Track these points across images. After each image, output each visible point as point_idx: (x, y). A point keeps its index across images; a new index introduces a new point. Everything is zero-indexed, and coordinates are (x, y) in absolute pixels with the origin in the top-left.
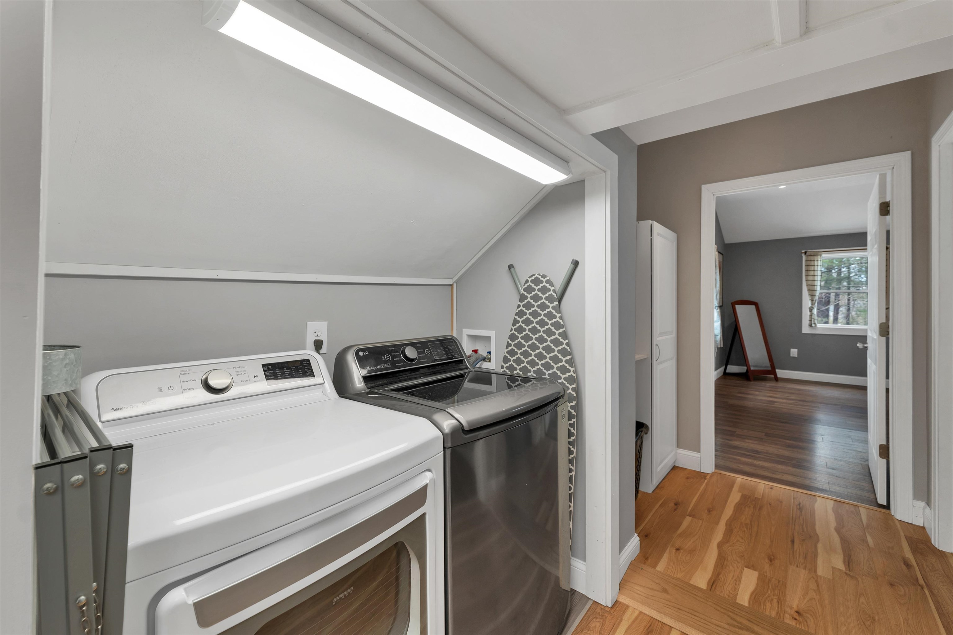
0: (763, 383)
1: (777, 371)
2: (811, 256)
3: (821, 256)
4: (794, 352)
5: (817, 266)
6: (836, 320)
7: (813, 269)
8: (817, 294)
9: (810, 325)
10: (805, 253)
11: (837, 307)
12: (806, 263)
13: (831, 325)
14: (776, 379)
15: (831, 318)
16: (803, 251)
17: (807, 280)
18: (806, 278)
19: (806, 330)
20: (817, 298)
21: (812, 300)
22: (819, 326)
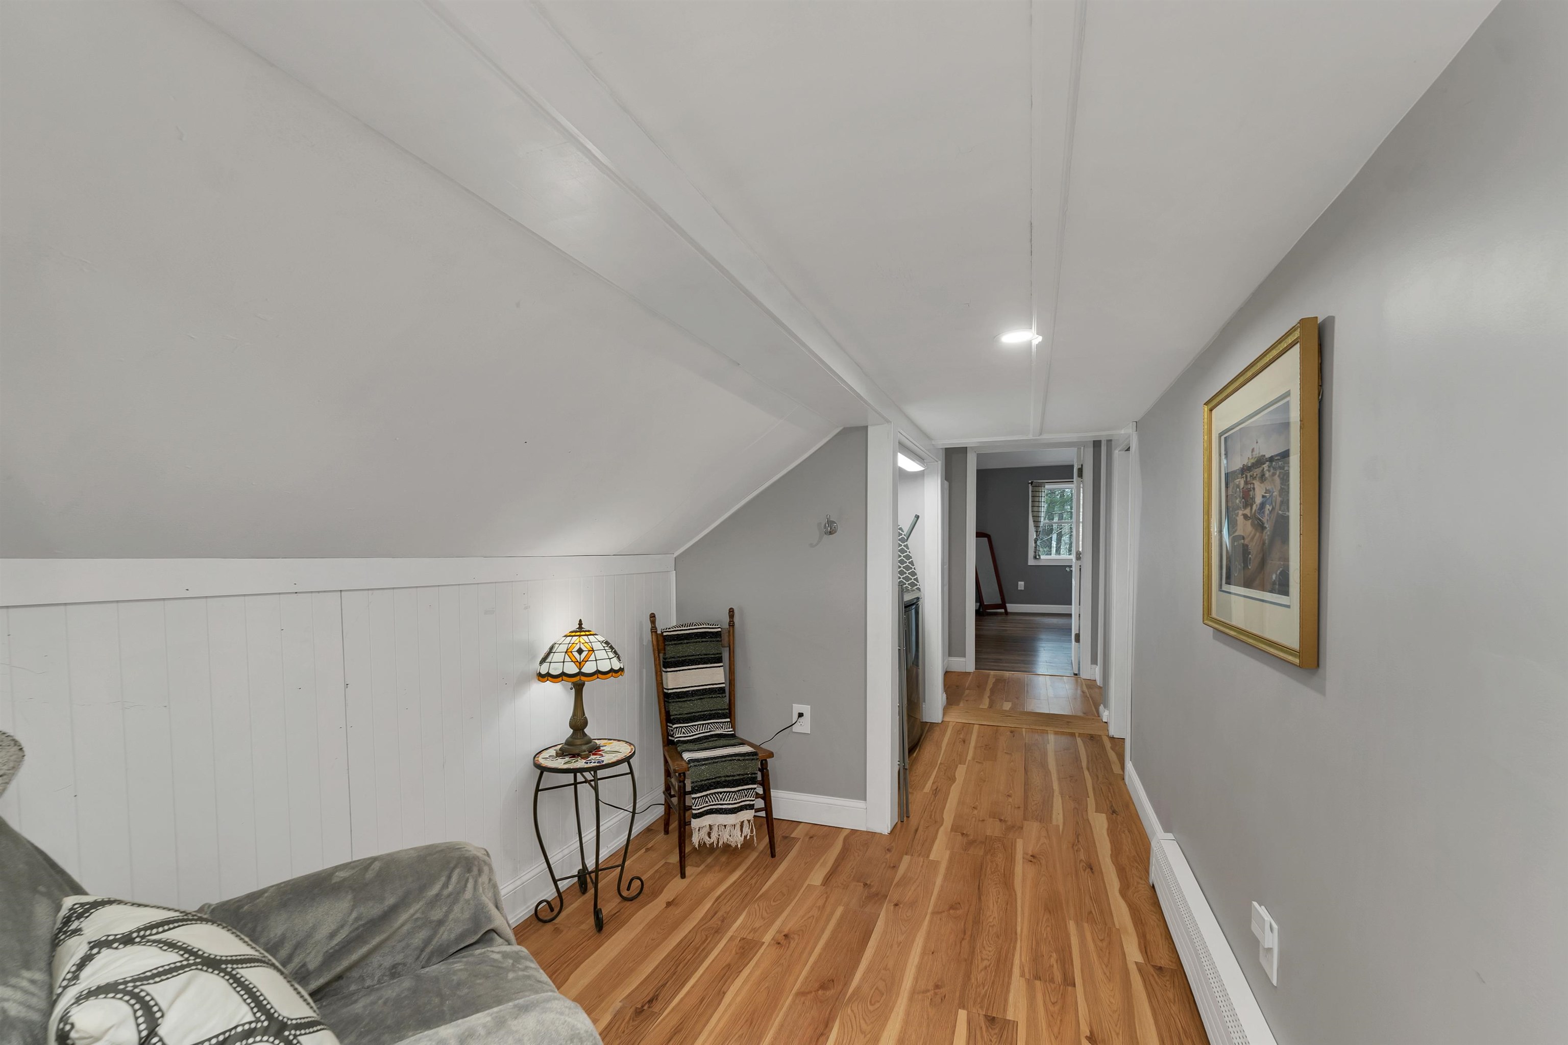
0: (995, 617)
1: (1007, 605)
2: (1036, 486)
3: (1044, 487)
4: (1021, 585)
5: (1042, 497)
6: (1058, 551)
7: (1037, 505)
8: (1041, 524)
9: (1035, 557)
10: (1032, 483)
11: (1060, 536)
12: (1032, 494)
13: (1053, 556)
14: (1006, 613)
15: (1054, 550)
16: (1030, 482)
17: (1032, 511)
18: (1032, 509)
19: (1031, 562)
20: (1041, 529)
21: (1037, 532)
22: (1042, 557)
